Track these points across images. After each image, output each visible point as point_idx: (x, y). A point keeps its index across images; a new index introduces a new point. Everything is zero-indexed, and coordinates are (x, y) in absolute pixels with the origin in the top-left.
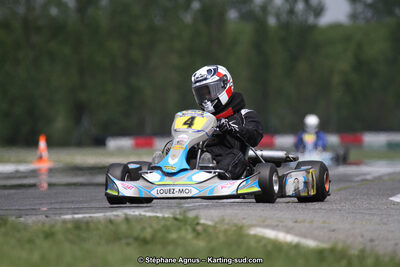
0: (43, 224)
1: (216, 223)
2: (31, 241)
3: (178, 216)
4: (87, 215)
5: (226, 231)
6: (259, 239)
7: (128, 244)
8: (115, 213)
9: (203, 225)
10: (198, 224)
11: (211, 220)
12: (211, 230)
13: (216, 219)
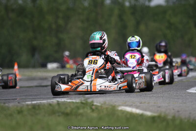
0: (17, 106)
1: (102, 104)
2: (11, 115)
3: (83, 102)
4: (39, 102)
5: (107, 108)
6: (123, 112)
7: (59, 116)
8: (52, 100)
9: (96, 105)
10: (93, 105)
11: (100, 103)
12: (99, 108)
13: (102, 103)
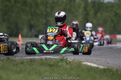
0: (21, 59)
2: (17, 65)
3: (61, 58)
4: (34, 57)
5: (76, 63)
7: (46, 66)
9: (69, 61)
11: (71, 60)
12: (71, 63)
13: (73, 59)
